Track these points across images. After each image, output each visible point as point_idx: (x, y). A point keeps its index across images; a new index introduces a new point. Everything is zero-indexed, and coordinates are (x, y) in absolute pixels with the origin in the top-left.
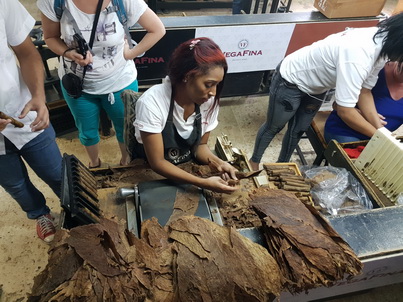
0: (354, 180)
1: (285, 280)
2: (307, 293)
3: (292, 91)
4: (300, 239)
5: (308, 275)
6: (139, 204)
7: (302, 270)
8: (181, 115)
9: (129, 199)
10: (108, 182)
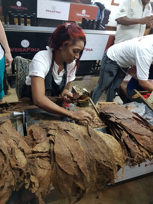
0: (148, 109)
1: (126, 157)
2: (139, 166)
3: (114, 65)
4: (133, 130)
5: (140, 153)
6: (26, 121)
7: (136, 150)
8: (57, 70)
9: (19, 119)
10: (5, 110)
